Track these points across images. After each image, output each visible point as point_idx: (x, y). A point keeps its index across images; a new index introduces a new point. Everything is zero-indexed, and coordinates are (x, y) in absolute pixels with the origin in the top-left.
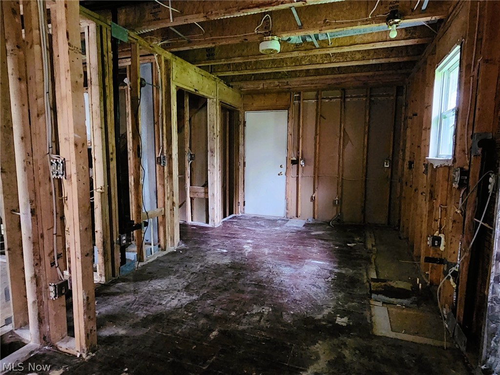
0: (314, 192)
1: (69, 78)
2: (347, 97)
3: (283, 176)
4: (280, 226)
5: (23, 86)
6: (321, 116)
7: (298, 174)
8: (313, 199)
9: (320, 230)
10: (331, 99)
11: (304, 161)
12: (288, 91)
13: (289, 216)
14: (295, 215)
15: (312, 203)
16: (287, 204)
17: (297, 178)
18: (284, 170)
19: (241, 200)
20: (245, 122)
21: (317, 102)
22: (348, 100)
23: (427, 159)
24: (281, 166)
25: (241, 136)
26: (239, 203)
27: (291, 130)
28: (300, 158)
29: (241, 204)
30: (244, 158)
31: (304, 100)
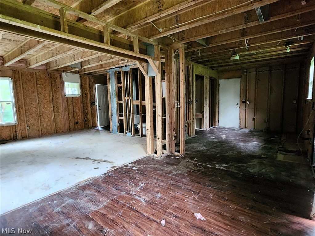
0: (254, 116)
1: (182, 82)
2: (273, 70)
3: (238, 109)
4: (237, 131)
5: (169, 84)
6: (258, 79)
7: (246, 107)
8: (254, 120)
9: (257, 133)
10: (263, 71)
11: (249, 102)
12: (241, 69)
13: (241, 128)
14: (244, 127)
15: (253, 121)
16: (240, 122)
17: (246, 110)
18: (238, 106)
19: (217, 120)
20: (219, 85)
21: (256, 73)
22: (273, 71)
23: (308, 99)
24: (237, 104)
25: (217, 91)
26: (216, 121)
27: (242, 87)
28: (247, 100)
29: (217, 122)
30: (219, 101)
31: (249, 72)
